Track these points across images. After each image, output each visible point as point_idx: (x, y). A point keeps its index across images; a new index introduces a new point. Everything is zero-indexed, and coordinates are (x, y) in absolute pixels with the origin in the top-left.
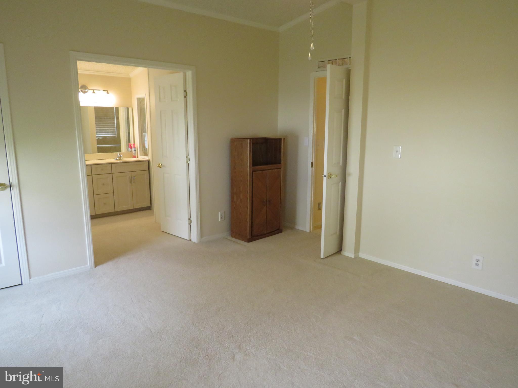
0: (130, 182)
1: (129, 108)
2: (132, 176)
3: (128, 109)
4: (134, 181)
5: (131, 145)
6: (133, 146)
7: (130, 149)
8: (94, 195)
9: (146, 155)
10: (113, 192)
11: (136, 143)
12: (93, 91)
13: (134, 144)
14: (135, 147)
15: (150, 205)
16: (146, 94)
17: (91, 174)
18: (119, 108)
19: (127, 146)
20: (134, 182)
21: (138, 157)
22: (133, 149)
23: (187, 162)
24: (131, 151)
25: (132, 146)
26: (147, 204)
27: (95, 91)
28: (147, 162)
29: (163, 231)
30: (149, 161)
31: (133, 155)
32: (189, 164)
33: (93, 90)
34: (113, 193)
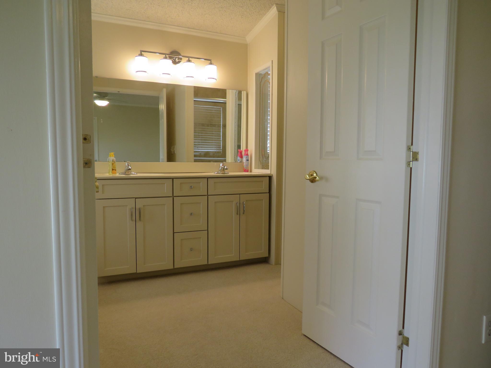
0: (238, 213)
1: (242, 92)
2: (241, 202)
3: (240, 93)
4: (244, 211)
5: (241, 152)
6: (245, 153)
7: (239, 158)
8: (174, 233)
9: (266, 166)
10: (207, 229)
11: (249, 148)
12: (187, 59)
13: (247, 150)
14: (247, 155)
15: (267, 255)
16: (272, 61)
17: (171, 195)
18: (227, 91)
19: (234, 155)
20: (243, 213)
21: (251, 172)
22: (244, 159)
23: (408, 164)
24: (241, 162)
25: (243, 153)
26: (264, 254)
27: (190, 59)
28: (268, 178)
29: (305, 336)
30: (270, 177)
31: (244, 168)
32: (411, 168)
33: (189, 57)
34: (207, 231)
